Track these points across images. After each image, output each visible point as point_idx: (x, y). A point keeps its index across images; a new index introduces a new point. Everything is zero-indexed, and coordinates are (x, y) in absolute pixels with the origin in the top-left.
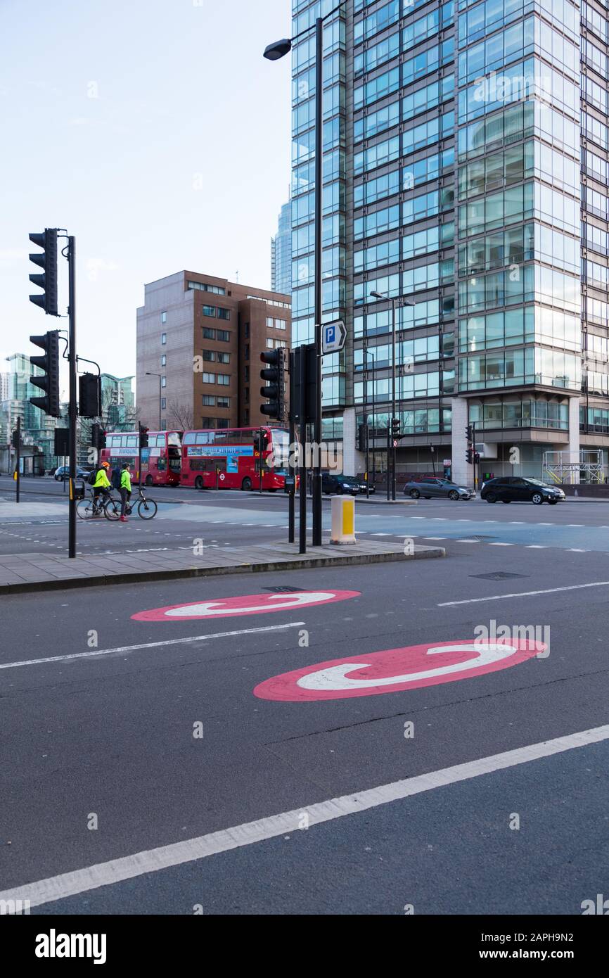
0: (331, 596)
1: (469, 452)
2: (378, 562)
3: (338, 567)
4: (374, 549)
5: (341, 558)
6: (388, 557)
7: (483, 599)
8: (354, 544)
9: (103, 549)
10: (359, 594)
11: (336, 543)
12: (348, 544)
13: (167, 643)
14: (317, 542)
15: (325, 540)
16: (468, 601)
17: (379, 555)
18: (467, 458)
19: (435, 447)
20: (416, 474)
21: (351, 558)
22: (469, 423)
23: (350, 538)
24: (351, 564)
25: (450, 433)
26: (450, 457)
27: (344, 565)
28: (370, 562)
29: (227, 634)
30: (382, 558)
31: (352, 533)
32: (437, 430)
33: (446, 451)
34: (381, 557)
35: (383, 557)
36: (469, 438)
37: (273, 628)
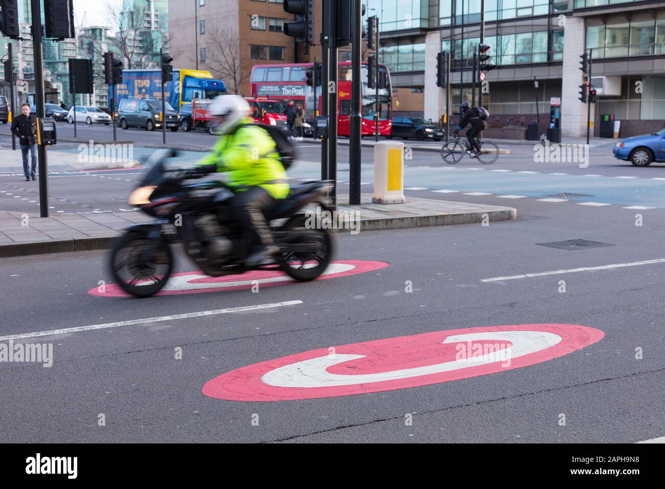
0: (351, 267)
1: (583, 87)
2: (427, 226)
3: (373, 232)
4: (425, 209)
5: (378, 221)
6: (439, 219)
7: (543, 274)
8: (402, 202)
9: (91, 207)
10: (385, 265)
11: (379, 202)
12: (394, 203)
13: (119, 324)
14: (355, 200)
15: (365, 198)
16: (522, 276)
17: (428, 217)
18: (580, 96)
19: (540, 81)
20: (515, 116)
21: (391, 220)
22: (585, 49)
23: (398, 195)
24: (392, 228)
25: (560, 63)
26: (559, 94)
27: (382, 229)
28: (416, 226)
29: (200, 314)
30: (431, 221)
31: (400, 189)
32: (543, 59)
33: (555, 87)
34: (430, 219)
35: (434, 219)
36: (584, 69)
37: (260, 307)
